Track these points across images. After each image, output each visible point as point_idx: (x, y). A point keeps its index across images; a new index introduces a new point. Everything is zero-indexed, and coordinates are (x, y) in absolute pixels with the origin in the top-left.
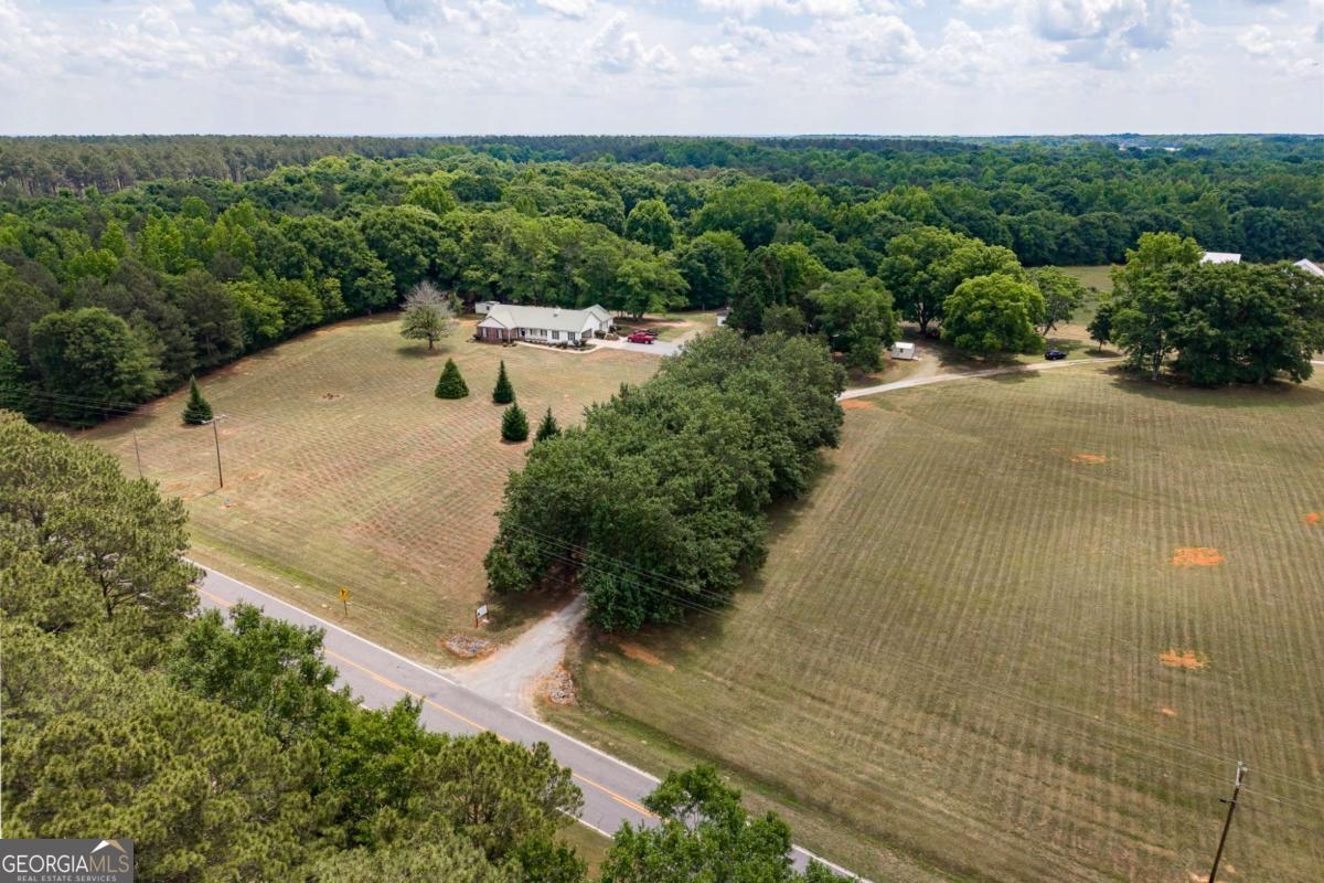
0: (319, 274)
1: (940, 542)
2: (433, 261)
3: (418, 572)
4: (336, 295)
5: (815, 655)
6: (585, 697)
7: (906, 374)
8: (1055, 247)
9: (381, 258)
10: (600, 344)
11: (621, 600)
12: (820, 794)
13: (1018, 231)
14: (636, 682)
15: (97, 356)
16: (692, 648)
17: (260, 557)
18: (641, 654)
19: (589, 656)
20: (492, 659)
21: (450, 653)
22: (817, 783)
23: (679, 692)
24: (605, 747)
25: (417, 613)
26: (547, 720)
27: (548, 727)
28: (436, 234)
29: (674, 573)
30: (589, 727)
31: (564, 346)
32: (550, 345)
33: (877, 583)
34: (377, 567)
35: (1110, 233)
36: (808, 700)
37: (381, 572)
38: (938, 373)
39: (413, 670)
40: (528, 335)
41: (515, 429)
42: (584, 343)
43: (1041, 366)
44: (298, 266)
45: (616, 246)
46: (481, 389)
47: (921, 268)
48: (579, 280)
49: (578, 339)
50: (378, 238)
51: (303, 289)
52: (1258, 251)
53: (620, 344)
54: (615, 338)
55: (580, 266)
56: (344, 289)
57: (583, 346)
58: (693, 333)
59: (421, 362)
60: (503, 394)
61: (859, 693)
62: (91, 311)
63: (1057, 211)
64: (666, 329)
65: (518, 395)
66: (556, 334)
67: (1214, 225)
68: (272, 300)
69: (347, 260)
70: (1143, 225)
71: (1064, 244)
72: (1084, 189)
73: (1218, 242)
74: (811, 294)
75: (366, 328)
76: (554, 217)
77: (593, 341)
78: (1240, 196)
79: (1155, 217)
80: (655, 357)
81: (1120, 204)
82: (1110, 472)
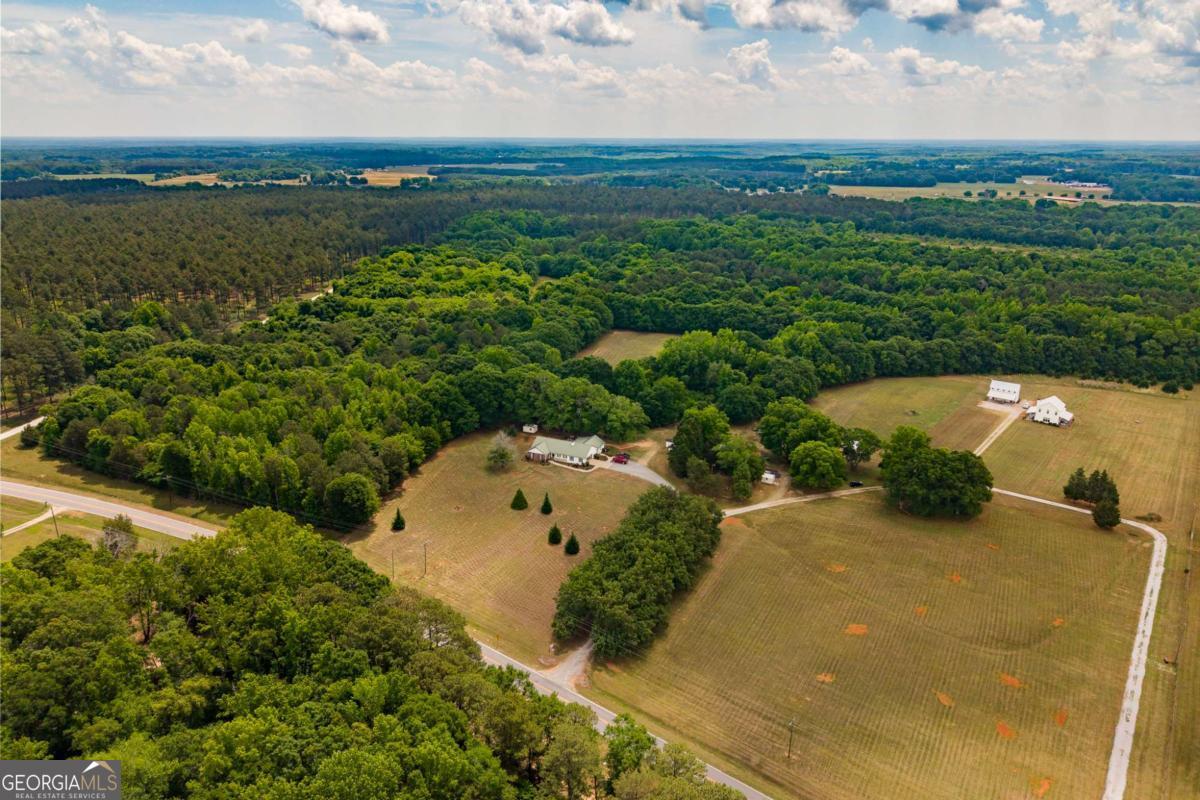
0: (441, 419)
1: (749, 616)
2: (500, 403)
4: (448, 430)
6: (593, 684)
7: (766, 498)
8: (906, 365)
9: (472, 404)
10: (598, 464)
11: (607, 646)
12: (673, 724)
13: (880, 355)
14: (612, 679)
15: (358, 500)
18: (613, 668)
19: (594, 669)
20: (557, 668)
21: (541, 663)
22: (672, 720)
24: (600, 704)
25: (525, 645)
26: (580, 693)
27: (581, 697)
28: (501, 386)
29: (627, 637)
30: (594, 695)
31: (576, 466)
32: (569, 464)
35: (945, 355)
38: (785, 496)
40: (556, 456)
41: (555, 538)
42: (588, 464)
43: (845, 492)
44: (429, 417)
45: (607, 401)
46: (535, 501)
47: (783, 425)
48: (585, 421)
49: (584, 461)
50: (470, 392)
51: (432, 431)
52: (1053, 367)
53: (608, 464)
54: (605, 459)
55: (586, 410)
56: (452, 426)
57: (587, 466)
58: (651, 454)
59: (499, 479)
60: (547, 509)
61: (695, 688)
62: (353, 476)
63: (915, 331)
64: (635, 449)
65: (554, 508)
66: (572, 458)
67: (1022, 348)
68: (418, 442)
69: (454, 408)
70: (969, 349)
71: (911, 363)
72: (936, 315)
73: (1024, 360)
74: (715, 448)
75: (464, 448)
76: (571, 379)
77: (593, 462)
78: (1048, 321)
79: (978, 344)
80: (627, 476)
81: (958, 329)
82: (844, 578)
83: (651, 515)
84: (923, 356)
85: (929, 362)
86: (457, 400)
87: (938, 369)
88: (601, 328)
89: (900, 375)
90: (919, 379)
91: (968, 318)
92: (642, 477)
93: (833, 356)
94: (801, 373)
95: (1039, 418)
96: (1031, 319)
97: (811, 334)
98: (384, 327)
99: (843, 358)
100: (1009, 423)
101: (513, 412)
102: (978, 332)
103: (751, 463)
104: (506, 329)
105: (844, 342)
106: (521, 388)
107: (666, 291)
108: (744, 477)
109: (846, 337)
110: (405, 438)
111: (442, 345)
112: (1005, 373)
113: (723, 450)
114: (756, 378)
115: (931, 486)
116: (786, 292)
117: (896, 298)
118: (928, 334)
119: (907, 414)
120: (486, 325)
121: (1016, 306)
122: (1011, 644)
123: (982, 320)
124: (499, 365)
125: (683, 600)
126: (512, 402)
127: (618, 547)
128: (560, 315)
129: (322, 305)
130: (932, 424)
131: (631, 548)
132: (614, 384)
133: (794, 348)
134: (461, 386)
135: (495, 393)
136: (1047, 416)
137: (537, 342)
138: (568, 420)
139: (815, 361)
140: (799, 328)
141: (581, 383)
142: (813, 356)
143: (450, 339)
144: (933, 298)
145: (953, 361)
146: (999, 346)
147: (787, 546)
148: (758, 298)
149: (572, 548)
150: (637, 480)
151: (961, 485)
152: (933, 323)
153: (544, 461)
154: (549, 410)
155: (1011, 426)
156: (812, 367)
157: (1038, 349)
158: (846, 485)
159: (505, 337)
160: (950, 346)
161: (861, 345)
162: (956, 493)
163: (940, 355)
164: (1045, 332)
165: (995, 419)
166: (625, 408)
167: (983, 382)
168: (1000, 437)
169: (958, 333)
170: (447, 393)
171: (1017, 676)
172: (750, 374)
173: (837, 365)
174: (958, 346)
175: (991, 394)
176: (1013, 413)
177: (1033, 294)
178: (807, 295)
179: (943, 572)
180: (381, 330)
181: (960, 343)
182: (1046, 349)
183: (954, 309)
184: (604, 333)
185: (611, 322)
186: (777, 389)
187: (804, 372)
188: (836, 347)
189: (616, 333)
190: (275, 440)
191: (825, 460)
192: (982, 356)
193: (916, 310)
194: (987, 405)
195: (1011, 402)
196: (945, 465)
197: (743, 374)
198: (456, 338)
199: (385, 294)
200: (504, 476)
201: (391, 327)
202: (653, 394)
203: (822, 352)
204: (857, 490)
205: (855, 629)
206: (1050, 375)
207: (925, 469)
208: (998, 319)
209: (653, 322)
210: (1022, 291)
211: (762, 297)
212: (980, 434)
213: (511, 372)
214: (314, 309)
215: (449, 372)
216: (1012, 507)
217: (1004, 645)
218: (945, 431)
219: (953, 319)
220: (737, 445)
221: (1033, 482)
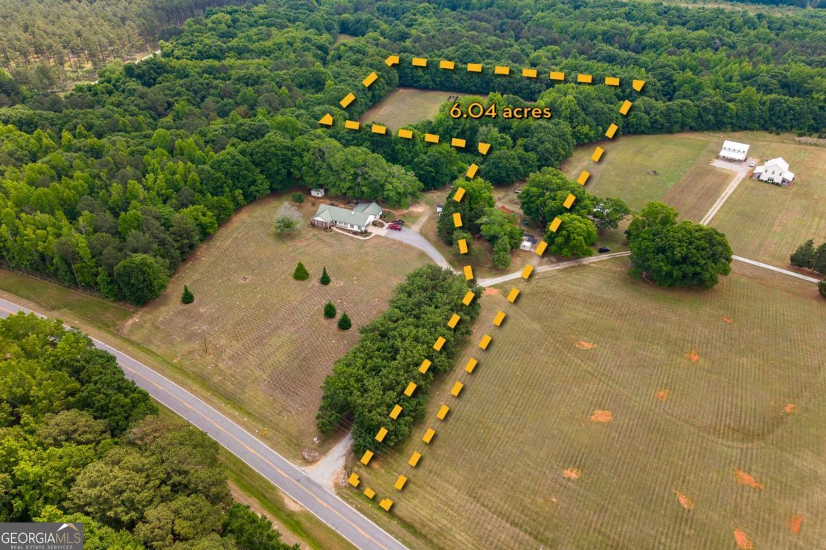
0: (233, 188)
1: (502, 399)
2: (289, 171)
3: (290, 412)
4: (241, 198)
5: (436, 466)
7: (523, 266)
8: (649, 124)
10: (375, 231)
14: (370, 477)
16: (392, 461)
17: (229, 399)
19: (354, 463)
20: (319, 463)
21: (304, 458)
23: (384, 483)
24: (357, 508)
25: (291, 436)
26: (338, 494)
27: (338, 498)
30: (352, 498)
31: (355, 233)
32: (349, 231)
33: (470, 425)
34: (275, 408)
35: (683, 115)
36: (429, 489)
37: (277, 411)
38: (540, 264)
39: (291, 467)
40: (338, 223)
41: (330, 312)
42: (366, 232)
43: (594, 259)
44: (221, 187)
45: (385, 171)
46: (315, 272)
47: (543, 195)
48: (365, 189)
49: (363, 229)
50: (260, 163)
51: (225, 200)
52: (775, 124)
53: (383, 232)
54: (382, 225)
55: (366, 179)
56: (244, 194)
57: (365, 233)
58: (424, 219)
59: (285, 246)
60: (325, 280)
61: (448, 486)
62: (138, 257)
63: (658, 91)
64: (410, 215)
65: (332, 279)
66: (352, 226)
67: (750, 107)
68: (210, 213)
69: (245, 177)
70: (705, 109)
71: (655, 122)
72: (679, 77)
73: (751, 118)
74: (479, 221)
75: (256, 214)
76: (352, 148)
77: (371, 229)
78: (774, 81)
79: (714, 104)
80: (400, 243)
81: (697, 89)
82: (590, 356)
83: (416, 298)
84: (665, 115)
85: (669, 121)
86: (247, 169)
87: (677, 127)
88: (387, 88)
89: (643, 133)
90: (659, 136)
91: (706, 79)
92: (414, 244)
93: (588, 118)
94: (560, 136)
95: (764, 177)
96: (760, 80)
97: (570, 97)
98: (195, 92)
99: (596, 119)
100: (738, 183)
101: (301, 178)
102: (713, 92)
103: (511, 236)
104: (302, 91)
105: (598, 104)
106: (307, 157)
107: (446, 51)
108: (505, 250)
109: (600, 99)
110: (197, 210)
111: (243, 108)
112: (733, 130)
113: (487, 223)
114: (520, 141)
115: (676, 263)
116: (548, 51)
117: (644, 58)
118: (668, 94)
119: (648, 173)
120: (284, 88)
121: (748, 67)
122: (747, 436)
123: (717, 80)
124: (287, 132)
125: (443, 381)
126: (299, 169)
127: (384, 335)
128: (351, 77)
129: (144, 67)
130: (670, 185)
131: (394, 337)
132: (393, 150)
133: (554, 110)
134: (251, 155)
135: (283, 161)
136: (772, 176)
137: (326, 106)
138: (350, 188)
139: (571, 122)
140: (559, 91)
141: (360, 153)
142: (570, 119)
143: (252, 102)
144: (674, 58)
145: (690, 120)
146: (731, 105)
147: (539, 319)
148: (524, 57)
149: (345, 324)
150: (409, 248)
151: (703, 262)
152: (675, 84)
153: (326, 228)
154: (332, 179)
155: (740, 185)
156: (568, 129)
157: (764, 108)
158: (595, 251)
159: (299, 101)
160: (688, 106)
161: (612, 106)
162: (698, 269)
163: (680, 114)
164: (771, 92)
165: (725, 178)
166: (401, 177)
167: (715, 140)
168: (730, 197)
169: (696, 93)
170: (237, 163)
171: (753, 473)
172: (514, 138)
173: (590, 126)
174: (695, 106)
175: (722, 153)
176: (741, 172)
177: (760, 54)
178: (566, 55)
179: (682, 351)
180: (191, 93)
181: (698, 103)
182: (771, 109)
183: (693, 69)
184: (390, 92)
185: (397, 81)
186: (538, 153)
187: (562, 136)
188: (591, 109)
189: (401, 91)
190: (72, 216)
191: (579, 235)
192: (716, 115)
193: (660, 70)
194: (718, 164)
195: (739, 161)
196: (691, 243)
197: (508, 137)
198: (256, 100)
199: (202, 55)
200: (290, 243)
201: (201, 90)
202: (427, 160)
203: (579, 115)
204: (604, 257)
205: (602, 416)
206: (771, 132)
207: (672, 247)
208: (730, 79)
209: (433, 80)
210: (751, 51)
211: (528, 56)
212: (711, 194)
213: (299, 140)
214: (137, 71)
215: (244, 139)
216: (743, 275)
217: (741, 436)
218: (682, 191)
219: (694, 80)
220: (500, 219)
221: (760, 246)
